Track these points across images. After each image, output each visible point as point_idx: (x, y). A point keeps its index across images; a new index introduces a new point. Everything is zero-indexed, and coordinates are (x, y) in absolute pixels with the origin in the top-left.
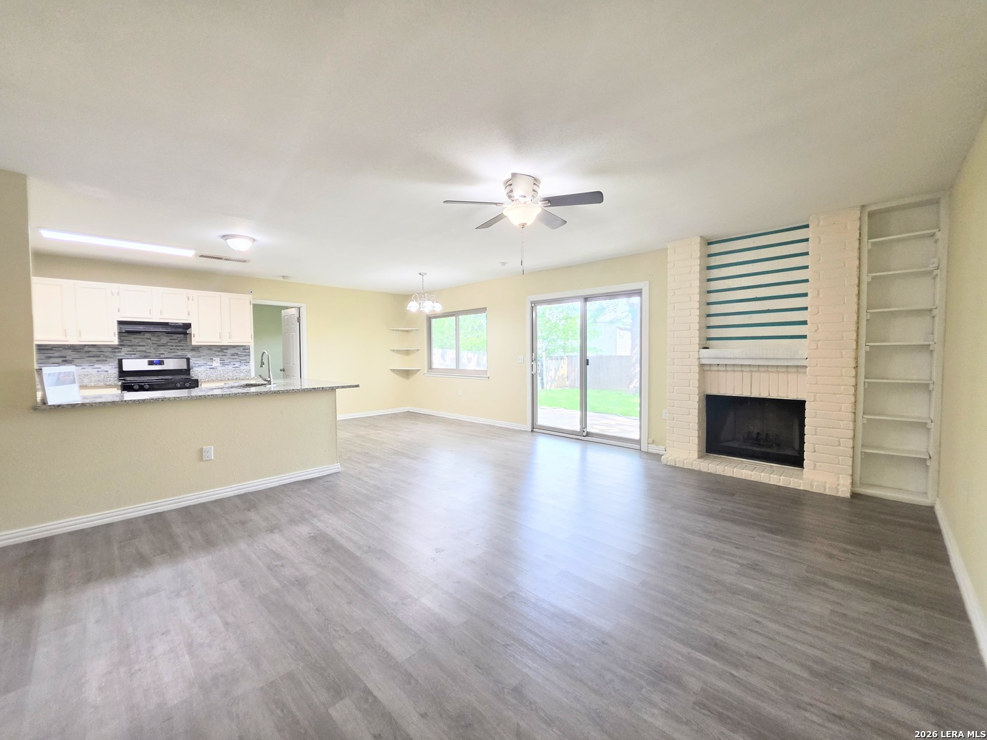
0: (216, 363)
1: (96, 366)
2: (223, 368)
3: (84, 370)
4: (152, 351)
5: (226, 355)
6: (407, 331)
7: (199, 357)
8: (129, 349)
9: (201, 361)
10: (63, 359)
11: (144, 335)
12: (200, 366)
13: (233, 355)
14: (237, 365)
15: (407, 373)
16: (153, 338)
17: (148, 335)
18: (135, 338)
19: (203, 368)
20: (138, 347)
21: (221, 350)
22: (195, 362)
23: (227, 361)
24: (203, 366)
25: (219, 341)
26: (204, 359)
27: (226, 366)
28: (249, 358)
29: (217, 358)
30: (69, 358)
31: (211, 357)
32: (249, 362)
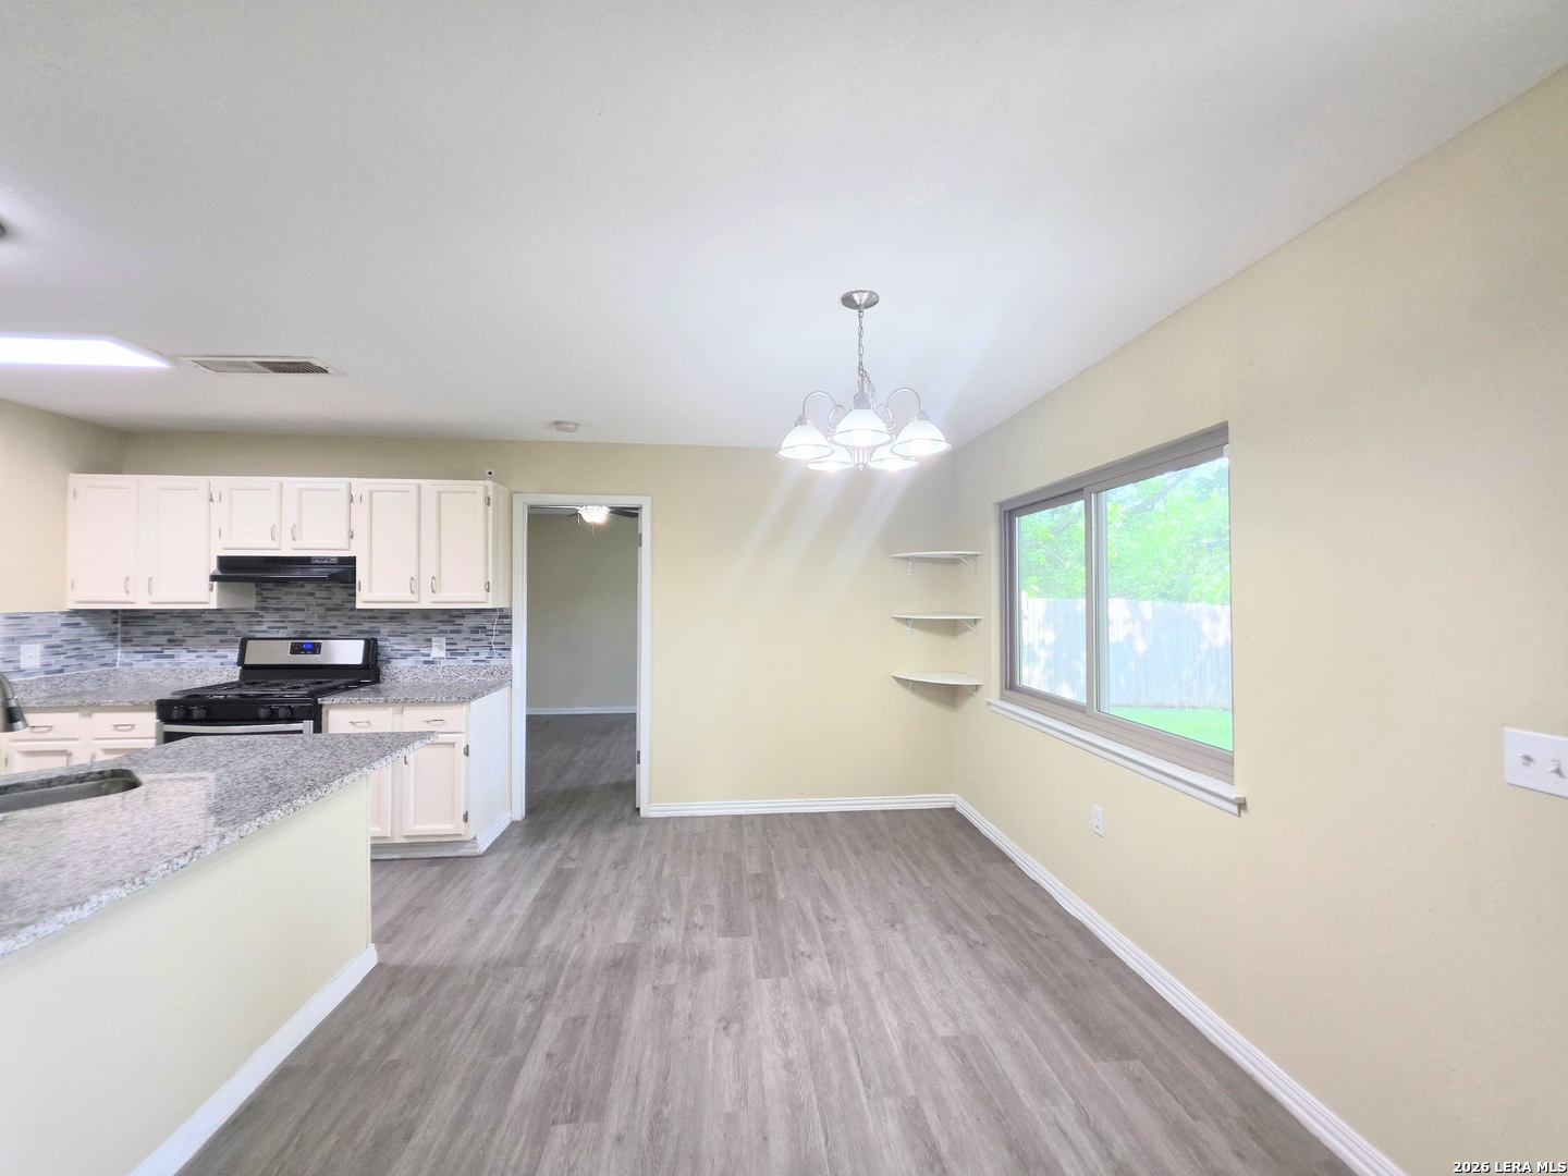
0: (438, 649)
1: (221, 652)
2: (452, 663)
3: (200, 660)
4: (315, 620)
5: (458, 632)
6: (954, 561)
7: (404, 635)
8: (276, 617)
9: (408, 647)
10: (169, 637)
11: (302, 586)
12: (404, 656)
13: (475, 631)
14: (482, 657)
15: (951, 695)
16: (317, 594)
17: (309, 587)
18: (287, 593)
19: (410, 662)
20: (290, 613)
21: (449, 620)
22: (396, 647)
23: (461, 646)
24: (411, 655)
25: (411, 599)
26: (413, 640)
27: (459, 658)
28: (511, 639)
29: (440, 639)
30: (178, 636)
31: (428, 636)
32: (509, 649)
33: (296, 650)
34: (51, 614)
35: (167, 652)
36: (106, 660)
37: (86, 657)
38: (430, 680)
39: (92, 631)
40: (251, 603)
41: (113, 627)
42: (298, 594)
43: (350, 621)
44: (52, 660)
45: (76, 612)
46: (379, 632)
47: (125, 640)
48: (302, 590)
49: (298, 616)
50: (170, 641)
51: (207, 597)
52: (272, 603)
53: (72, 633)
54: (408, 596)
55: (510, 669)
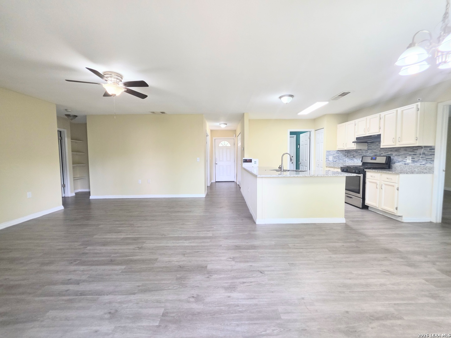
0: (409, 160)
1: (359, 159)
2: (413, 165)
5: (416, 155)
7: (399, 155)
8: (371, 151)
9: (400, 159)
10: (353, 156)
12: (399, 162)
13: (421, 154)
14: (423, 163)
18: (373, 145)
19: (400, 164)
21: (412, 150)
22: (397, 159)
23: (416, 159)
24: (401, 162)
25: (394, 144)
26: (401, 157)
27: (415, 163)
28: (434, 157)
29: (409, 157)
30: (355, 156)
31: (406, 156)
32: (433, 161)
33: (372, 159)
34: (334, 151)
35: (353, 159)
36: (344, 160)
37: (340, 159)
38: (405, 169)
39: (341, 154)
40: (366, 148)
41: (345, 154)
42: (375, 145)
43: (386, 152)
44: (334, 159)
45: (338, 151)
46: (392, 155)
47: (347, 156)
48: (375, 144)
49: (375, 151)
50: (353, 157)
51: (354, 147)
52: (370, 148)
53: (338, 155)
54: (392, 143)
55: (433, 168)
